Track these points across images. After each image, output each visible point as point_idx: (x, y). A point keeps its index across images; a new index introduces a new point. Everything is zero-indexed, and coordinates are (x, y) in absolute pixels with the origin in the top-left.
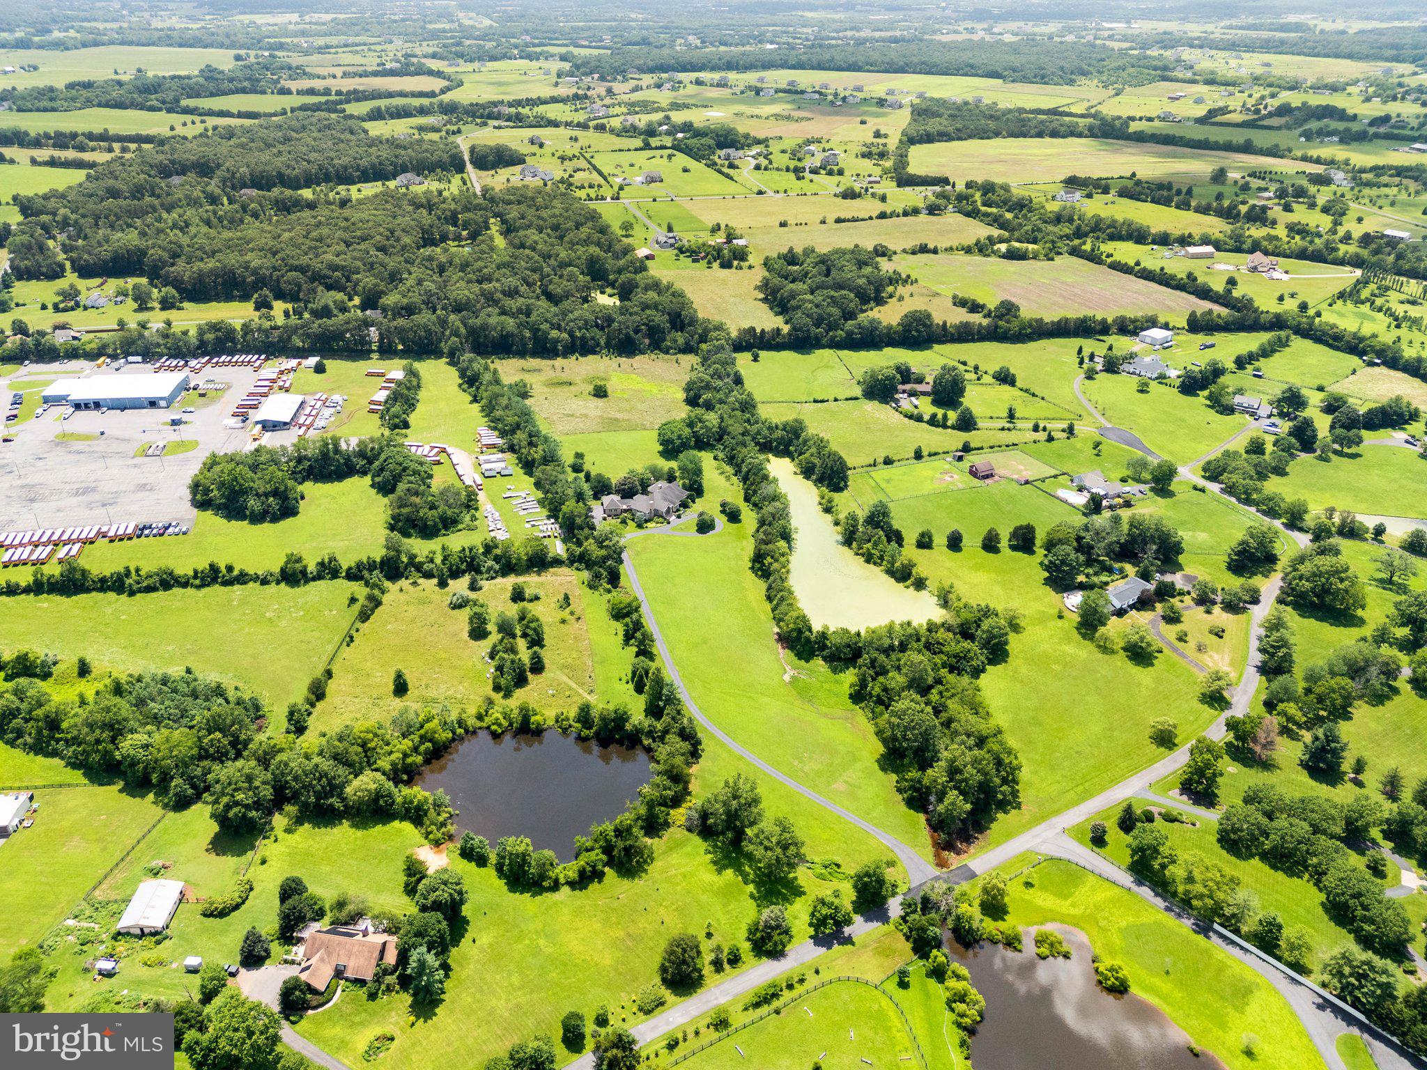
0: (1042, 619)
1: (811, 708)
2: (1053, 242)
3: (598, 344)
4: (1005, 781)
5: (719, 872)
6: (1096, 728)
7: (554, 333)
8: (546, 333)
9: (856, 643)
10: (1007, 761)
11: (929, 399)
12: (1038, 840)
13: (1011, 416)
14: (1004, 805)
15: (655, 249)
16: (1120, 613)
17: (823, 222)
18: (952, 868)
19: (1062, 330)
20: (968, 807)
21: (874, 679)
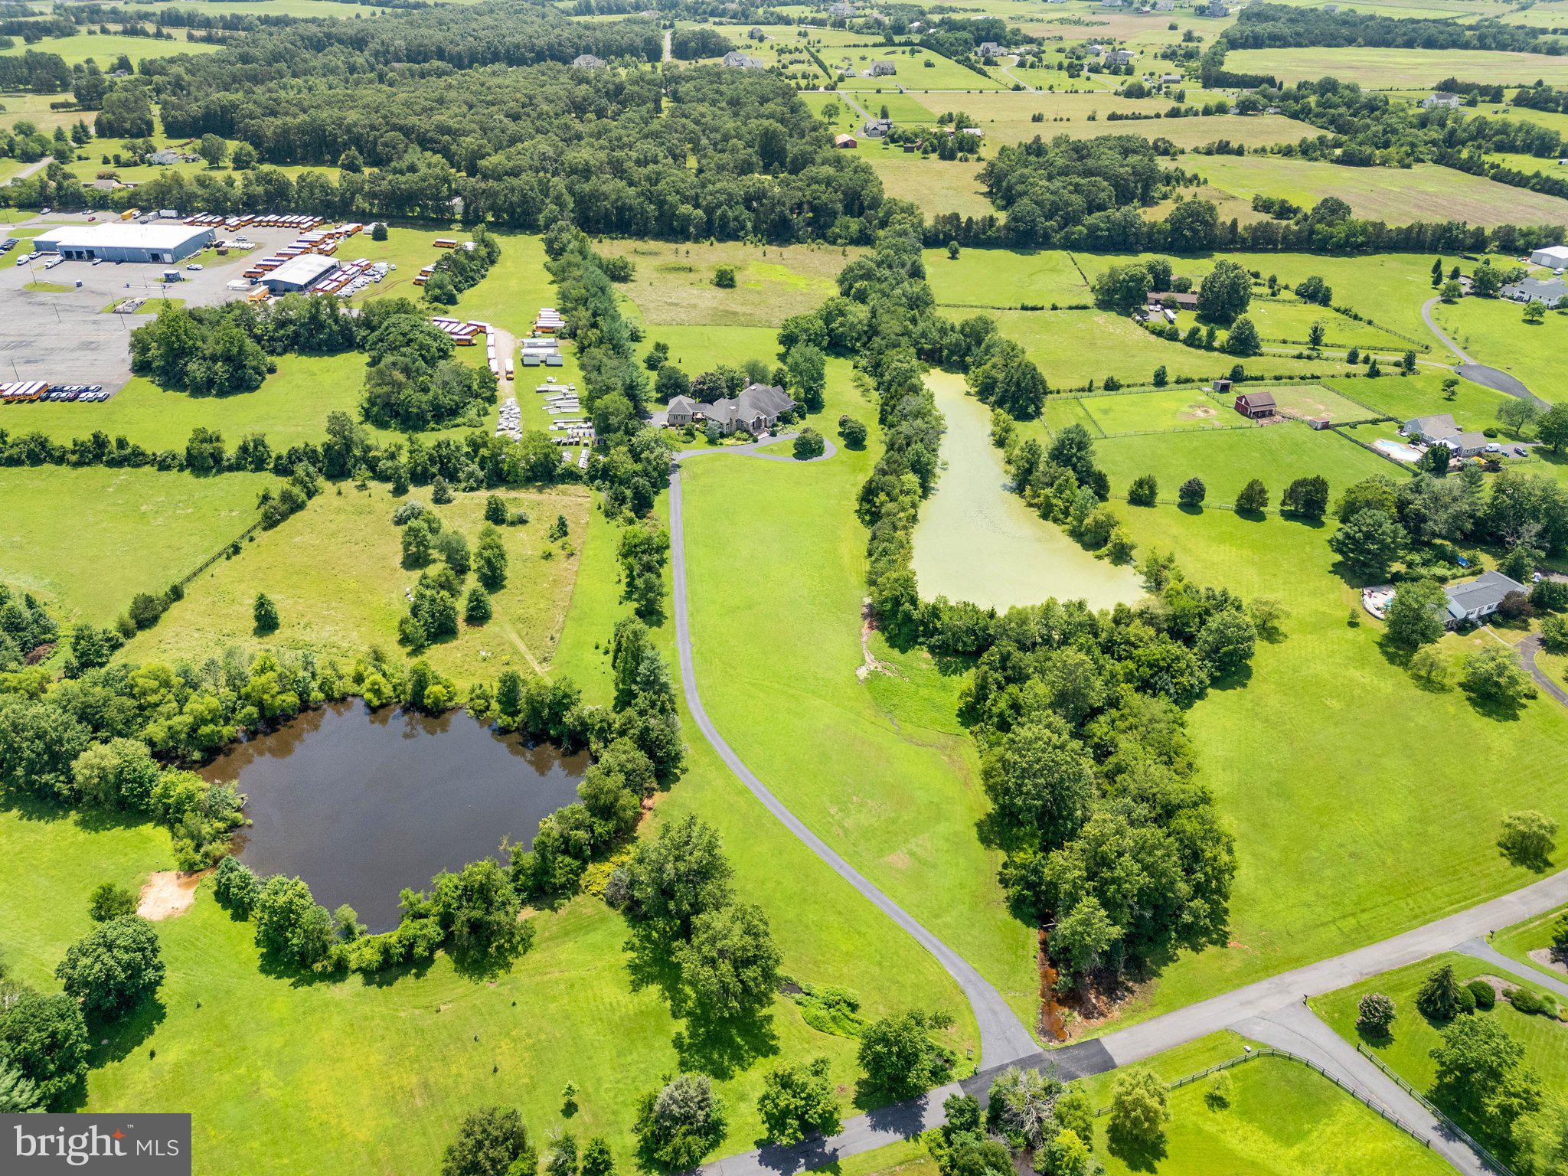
0: (1319, 625)
1: (887, 723)
2: (1413, 145)
3: (743, 228)
4: (1200, 890)
5: (636, 987)
6: (1395, 816)
7: (686, 209)
8: (674, 207)
9: (985, 628)
10: (1208, 855)
11: (1193, 314)
12: (1249, 1013)
13: (1316, 339)
14: (1192, 935)
15: (861, 138)
16: (1463, 627)
17: (1092, 118)
18: (1071, 1042)
19: (1411, 241)
20: (1116, 932)
21: (1000, 688)
